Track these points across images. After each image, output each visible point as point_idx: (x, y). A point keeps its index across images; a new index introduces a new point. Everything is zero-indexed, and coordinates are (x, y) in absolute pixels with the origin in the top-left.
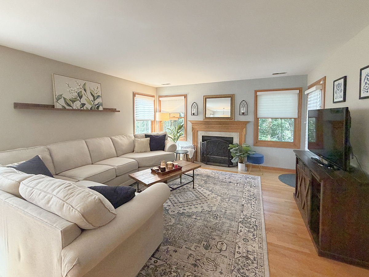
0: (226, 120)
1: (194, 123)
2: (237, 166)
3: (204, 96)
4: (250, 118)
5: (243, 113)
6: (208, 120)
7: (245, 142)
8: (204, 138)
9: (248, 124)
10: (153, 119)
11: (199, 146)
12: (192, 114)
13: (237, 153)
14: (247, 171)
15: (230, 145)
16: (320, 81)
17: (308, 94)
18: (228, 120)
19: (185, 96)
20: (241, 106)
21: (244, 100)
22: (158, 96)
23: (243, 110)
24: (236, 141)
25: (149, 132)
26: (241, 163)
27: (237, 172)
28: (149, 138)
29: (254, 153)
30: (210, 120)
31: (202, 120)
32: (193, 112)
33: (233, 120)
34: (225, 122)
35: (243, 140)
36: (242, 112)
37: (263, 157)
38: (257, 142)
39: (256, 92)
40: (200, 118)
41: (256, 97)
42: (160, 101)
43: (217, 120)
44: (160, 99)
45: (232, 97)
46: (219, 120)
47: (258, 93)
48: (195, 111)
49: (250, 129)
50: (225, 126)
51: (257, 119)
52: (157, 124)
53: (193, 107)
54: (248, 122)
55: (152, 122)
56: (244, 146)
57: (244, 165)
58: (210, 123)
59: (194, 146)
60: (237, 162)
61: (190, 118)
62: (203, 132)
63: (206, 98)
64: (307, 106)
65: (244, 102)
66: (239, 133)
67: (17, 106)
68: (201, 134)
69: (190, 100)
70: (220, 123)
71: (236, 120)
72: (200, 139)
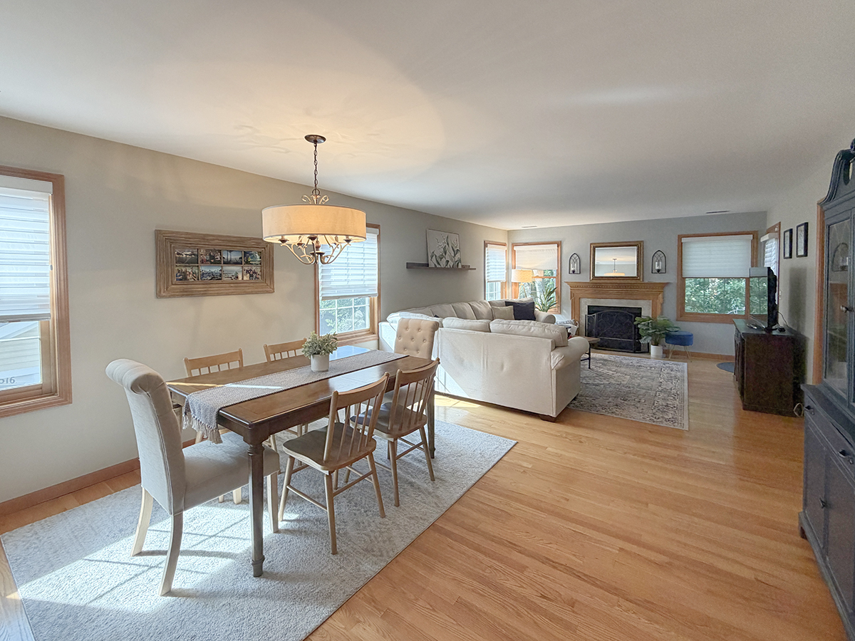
0: (629, 281)
1: (575, 286)
2: (648, 352)
3: (591, 244)
4: (671, 277)
5: (659, 271)
6: (597, 281)
7: (662, 314)
8: (591, 310)
9: (666, 287)
10: (504, 280)
11: (583, 321)
12: (571, 272)
13: (648, 330)
14: (667, 357)
15: (637, 319)
16: (774, 227)
17: (765, 242)
18: (633, 282)
19: (559, 244)
20: (655, 259)
21: (659, 251)
22: (511, 244)
23: (658, 265)
24: (646, 312)
25: (510, 299)
26: (656, 344)
27: (650, 358)
28: (512, 307)
29: (677, 330)
30: (601, 281)
31: (588, 281)
32: (572, 269)
33: (642, 280)
34: (627, 283)
35: (659, 311)
36: (657, 268)
37: (692, 335)
38: (682, 315)
39: (680, 237)
40: (585, 278)
41: (681, 245)
42: (514, 252)
43: (614, 281)
44: (515, 248)
45: (639, 246)
46: (618, 281)
47: (684, 240)
48: (575, 267)
49: (671, 294)
50: (627, 290)
51: (682, 279)
52: (509, 288)
53: (572, 260)
54: (667, 284)
55: (502, 283)
56: (660, 319)
57: (660, 348)
58: (602, 285)
59: (575, 321)
60: (648, 344)
61: (567, 277)
62: (589, 299)
63: (594, 247)
64: (764, 259)
65: (660, 253)
66: (651, 301)
67: (409, 266)
68: (585, 304)
69: (568, 250)
70: (619, 286)
71: (646, 281)
72: (584, 311)
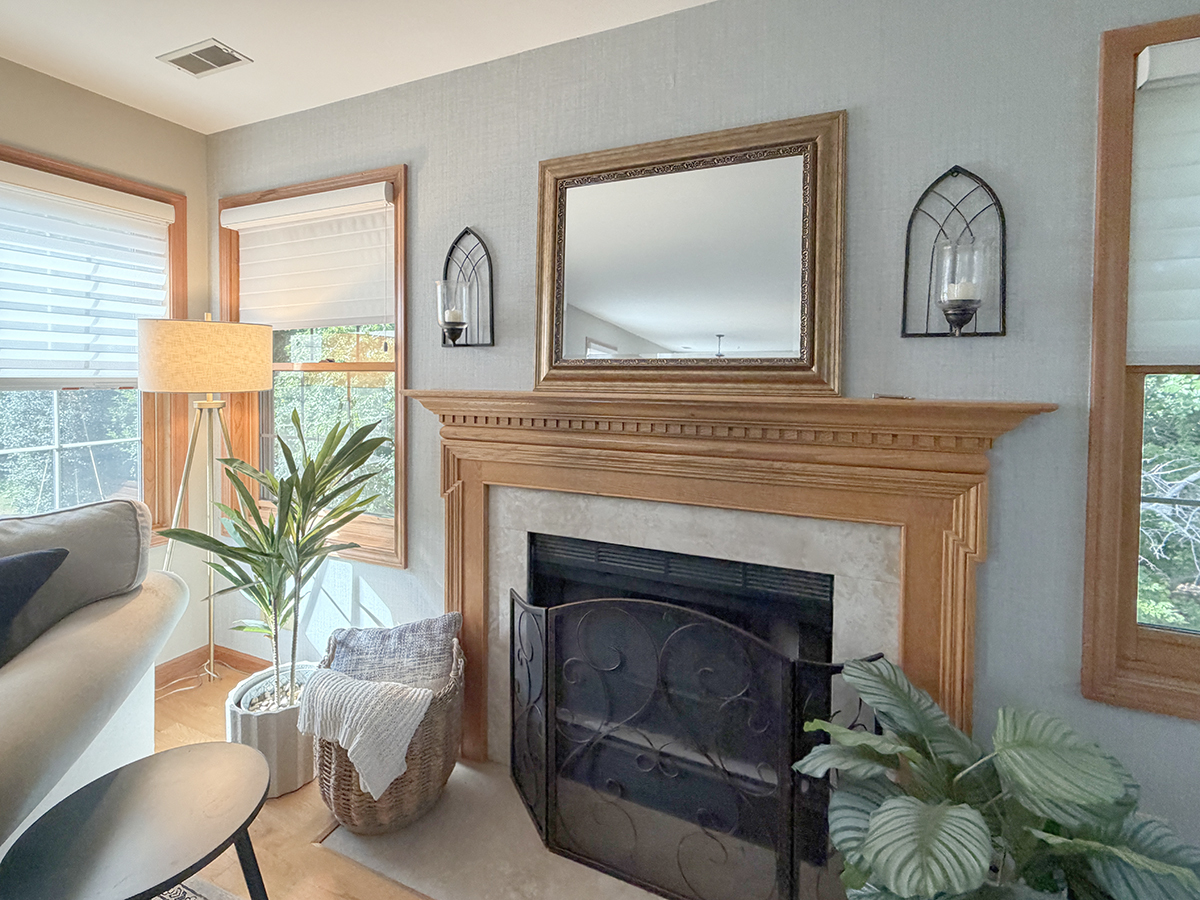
3: (543, 167)
5: (961, 315)
6: (577, 391)
8: (549, 559)
9: (1007, 440)
12: (449, 339)
18: (780, 395)
19: (400, 186)
20: (926, 231)
21: (956, 171)
22: (217, 203)
24: (866, 618)
30: (598, 391)
31: (528, 388)
33: (835, 385)
34: (737, 406)
39: (1123, 50)
40: (515, 371)
42: (227, 239)
43: (661, 392)
44: (232, 219)
45: (819, 148)
46: (685, 393)
48: (469, 309)
50: (737, 455)
53: (454, 271)
61: (437, 367)
62: (537, 498)
63: (562, 181)
65: (963, 185)
66: (896, 537)
68: (518, 516)
70: (692, 421)
71: (864, 391)
